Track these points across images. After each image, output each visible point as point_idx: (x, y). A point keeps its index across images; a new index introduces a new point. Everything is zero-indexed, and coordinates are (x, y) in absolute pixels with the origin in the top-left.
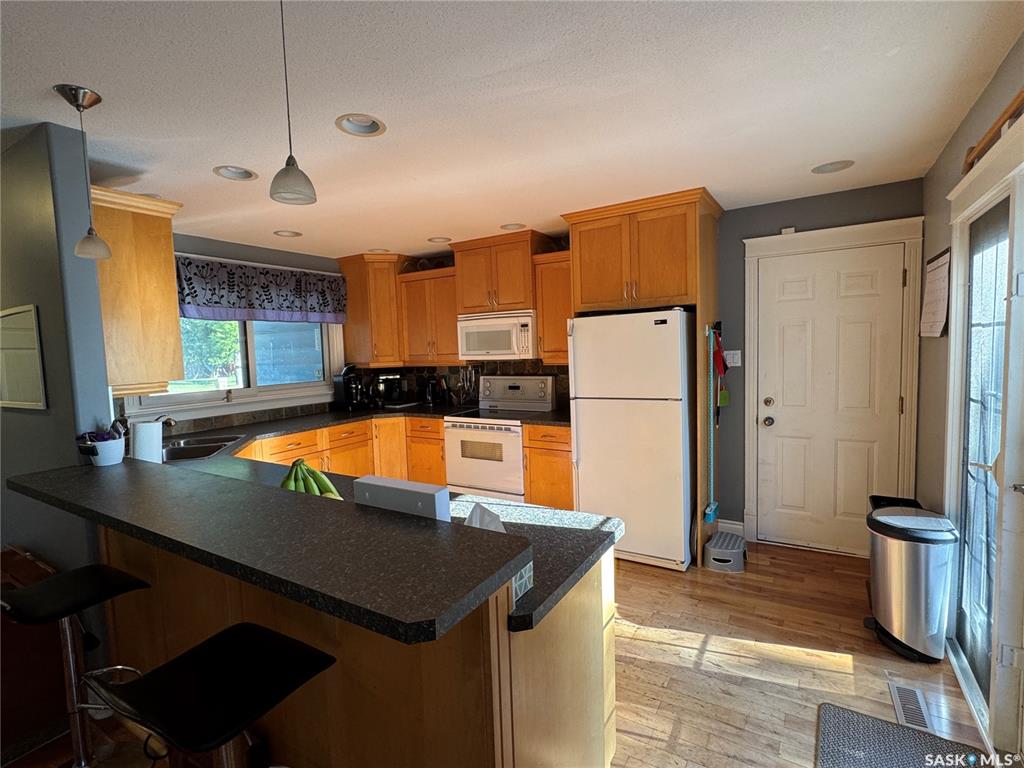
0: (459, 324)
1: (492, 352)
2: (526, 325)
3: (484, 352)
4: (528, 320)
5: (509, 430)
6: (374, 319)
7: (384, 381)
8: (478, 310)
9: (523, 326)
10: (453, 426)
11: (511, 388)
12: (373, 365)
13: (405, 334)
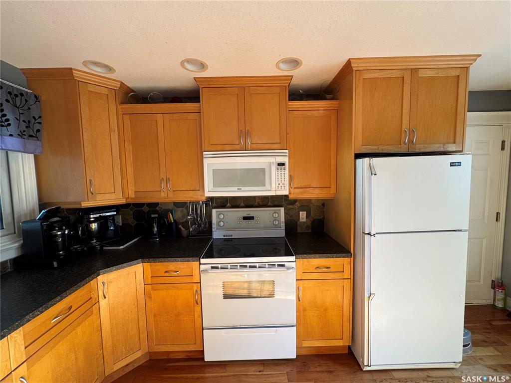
0: (206, 162)
1: (243, 188)
2: (283, 164)
3: (236, 189)
4: (285, 160)
5: (283, 266)
6: (88, 149)
7: (96, 220)
8: (227, 147)
9: (279, 164)
10: (213, 268)
11: (245, 218)
12: (85, 205)
13: (130, 169)
